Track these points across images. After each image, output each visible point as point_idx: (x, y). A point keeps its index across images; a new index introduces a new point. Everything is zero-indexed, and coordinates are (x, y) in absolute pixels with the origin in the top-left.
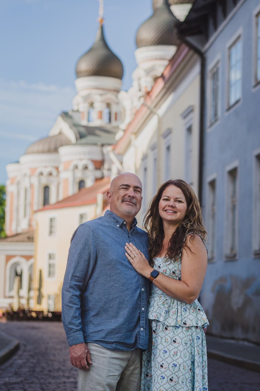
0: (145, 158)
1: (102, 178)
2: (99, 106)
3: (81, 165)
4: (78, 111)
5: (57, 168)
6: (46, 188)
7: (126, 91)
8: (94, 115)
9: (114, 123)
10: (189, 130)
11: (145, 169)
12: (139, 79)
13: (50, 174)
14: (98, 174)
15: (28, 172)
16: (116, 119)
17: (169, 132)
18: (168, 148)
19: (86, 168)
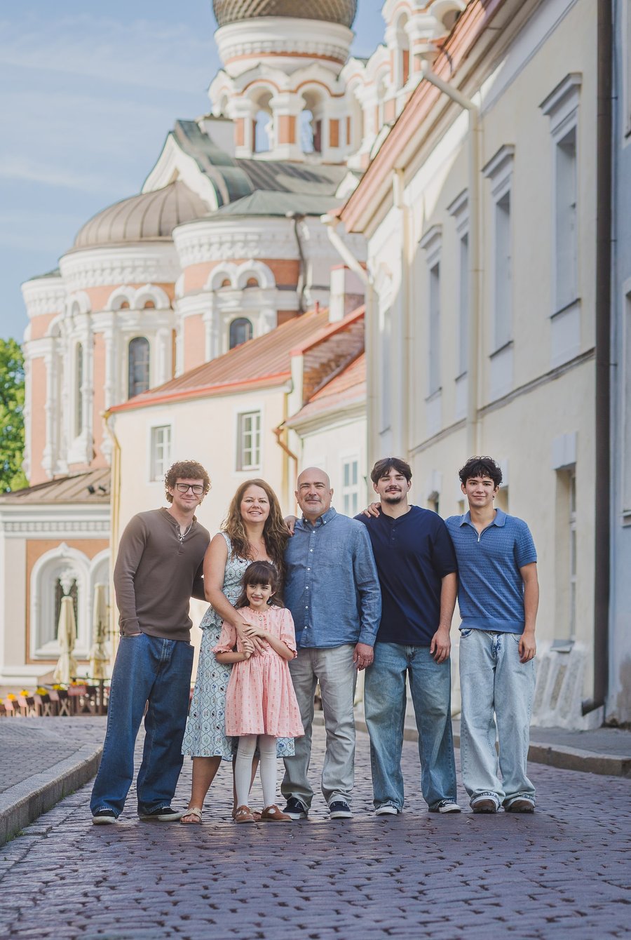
0: (432, 237)
1: (300, 312)
2: (285, 104)
3: (236, 274)
4: (222, 117)
5: (168, 287)
6: (138, 344)
7: (365, 60)
8: (271, 130)
9: (329, 153)
10: (568, 146)
11: (435, 270)
12: (403, 18)
13: (150, 305)
14: (288, 301)
15: (84, 300)
16: (335, 143)
17: (505, 156)
18: (504, 204)
19: (252, 283)
